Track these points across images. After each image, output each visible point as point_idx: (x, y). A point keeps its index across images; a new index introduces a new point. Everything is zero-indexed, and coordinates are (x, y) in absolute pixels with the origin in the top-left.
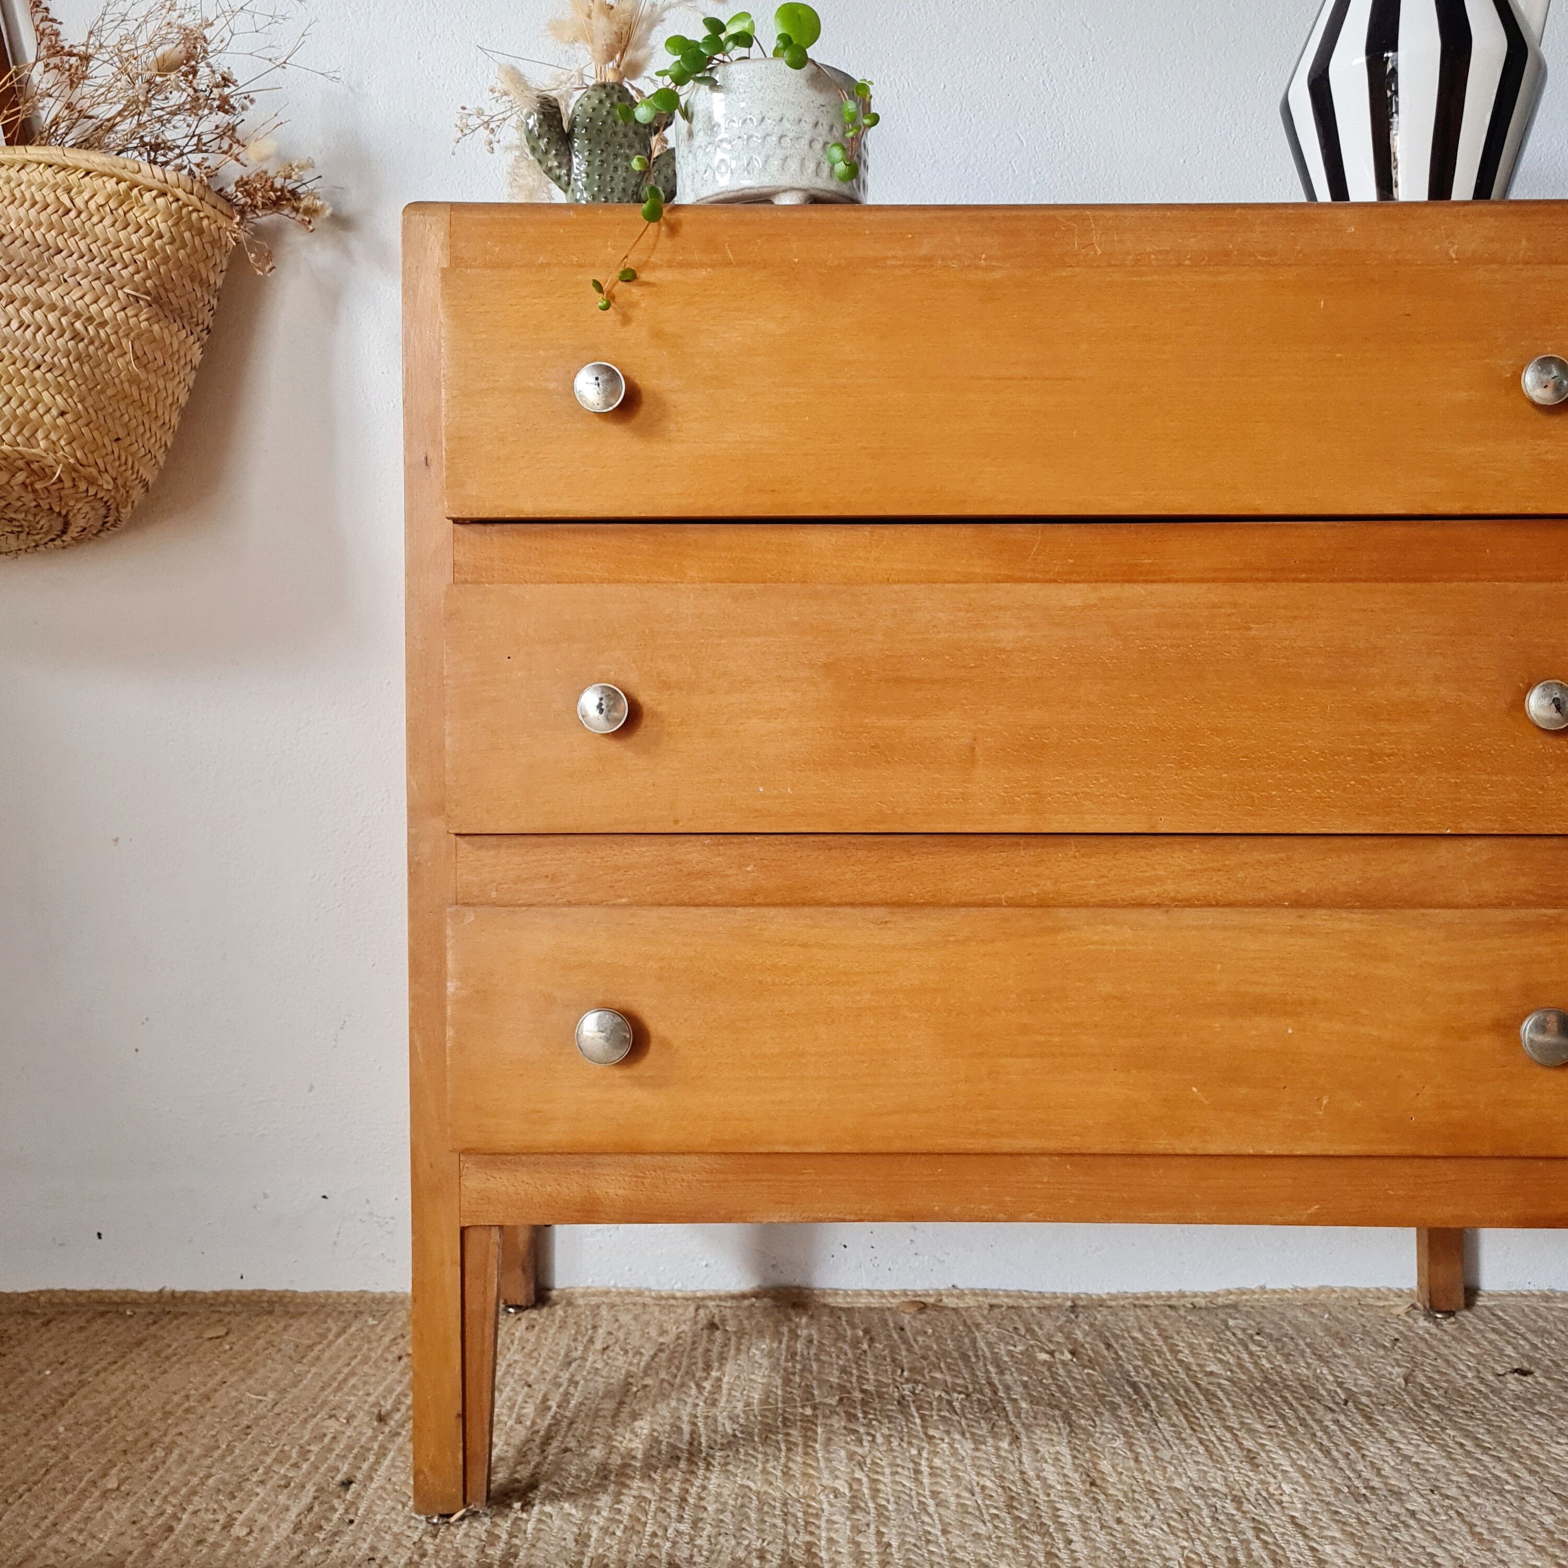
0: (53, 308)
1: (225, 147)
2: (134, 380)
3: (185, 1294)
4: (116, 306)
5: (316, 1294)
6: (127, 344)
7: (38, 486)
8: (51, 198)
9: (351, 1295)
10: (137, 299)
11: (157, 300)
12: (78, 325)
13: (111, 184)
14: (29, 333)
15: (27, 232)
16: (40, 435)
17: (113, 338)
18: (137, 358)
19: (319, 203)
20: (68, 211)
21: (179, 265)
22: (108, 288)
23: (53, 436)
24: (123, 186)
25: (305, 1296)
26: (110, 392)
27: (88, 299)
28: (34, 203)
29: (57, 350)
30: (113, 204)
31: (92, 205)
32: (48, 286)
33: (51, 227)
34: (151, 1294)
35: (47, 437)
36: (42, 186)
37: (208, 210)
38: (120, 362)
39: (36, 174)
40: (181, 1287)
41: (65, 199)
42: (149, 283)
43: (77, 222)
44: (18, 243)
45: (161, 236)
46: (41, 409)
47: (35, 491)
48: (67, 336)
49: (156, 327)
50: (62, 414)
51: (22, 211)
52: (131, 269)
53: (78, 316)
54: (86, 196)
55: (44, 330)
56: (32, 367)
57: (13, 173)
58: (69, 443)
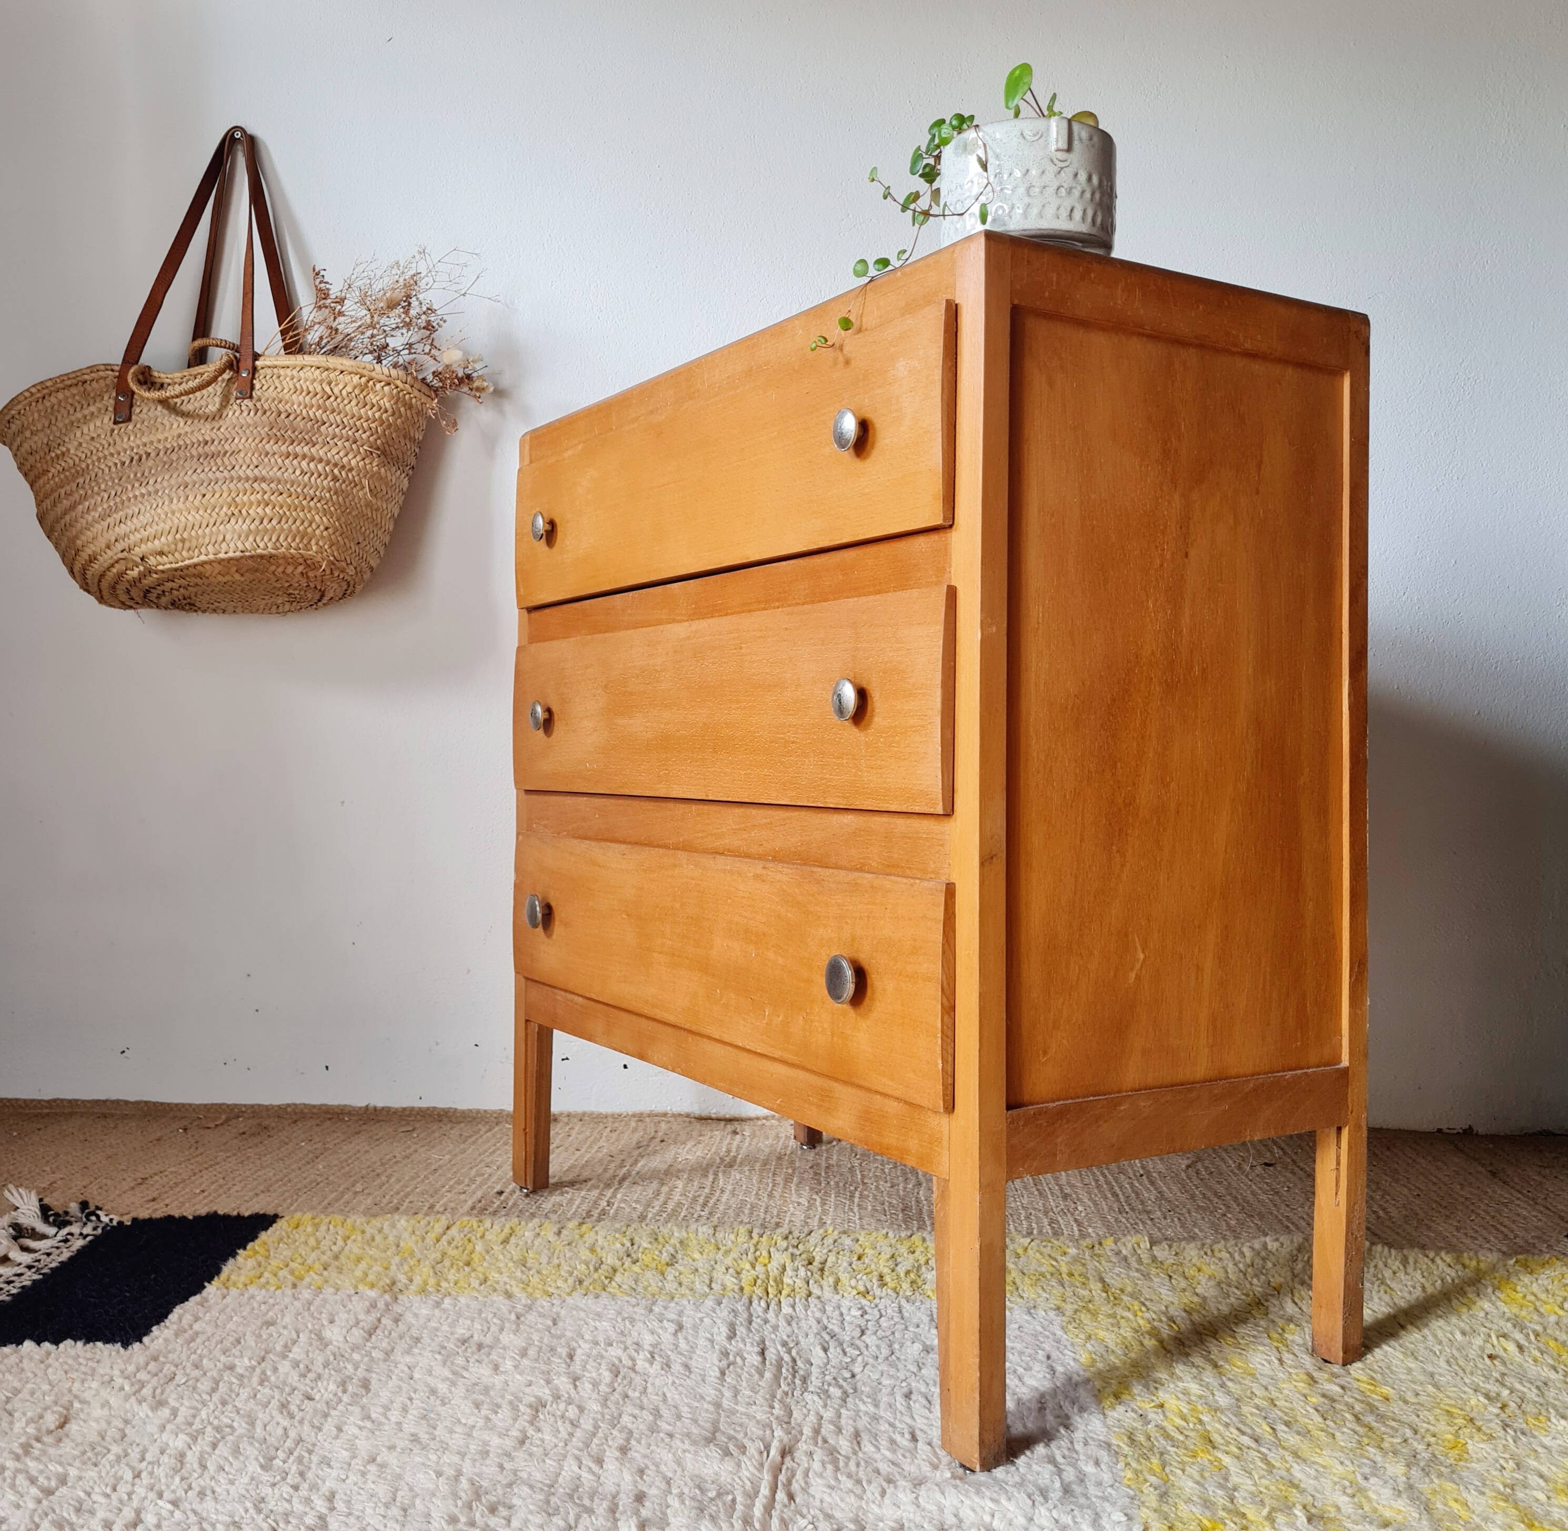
0: (321, 460)
1: (427, 350)
2: (368, 505)
3: (383, 1108)
4: (358, 458)
5: (470, 1111)
6: (365, 482)
7: (311, 574)
8: (319, 389)
9: (494, 1112)
10: (371, 453)
11: (384, 453)
12: (336, 471)
13: (356, 379)
14: (306, 478)
15: (304, 412)
16: (313, 542)
17: (357, 479)
18: (371, 490)
19: (485, 384)
20: (329, 397)
21: (397, 429)
22: (354, 446)
23: (321, 543)
24: (364, 380)
25: (463, 1112)
26: (354, 513)
27: (341, 454)
28: (309, 393)
29: (324, 488)
30: (357, 391)
31: (344, 392)
32: (317, 447)
33: (319, 407)
34: (360, 1108)
35: (317, 544)
36: (314, 380)
37: (416, 393)
38: (361, 493)
39: (309, 374)
40: (380, 1104)
41: (327, 389)
42: (379, 442)
43: (335, 404)
44: (299, 419)
45: (386, 411)
46: (314, 526)
47: (308, 577)
48: (329, 478)
49: (383, 470)
50: (327, 529)
51: (301, 398)
52: (368, 433)
53: (336, 465)
54: (341, 387)
55: (316, 475)
56: (308, 499)
57: (295, 372)
58: (330, 547)
